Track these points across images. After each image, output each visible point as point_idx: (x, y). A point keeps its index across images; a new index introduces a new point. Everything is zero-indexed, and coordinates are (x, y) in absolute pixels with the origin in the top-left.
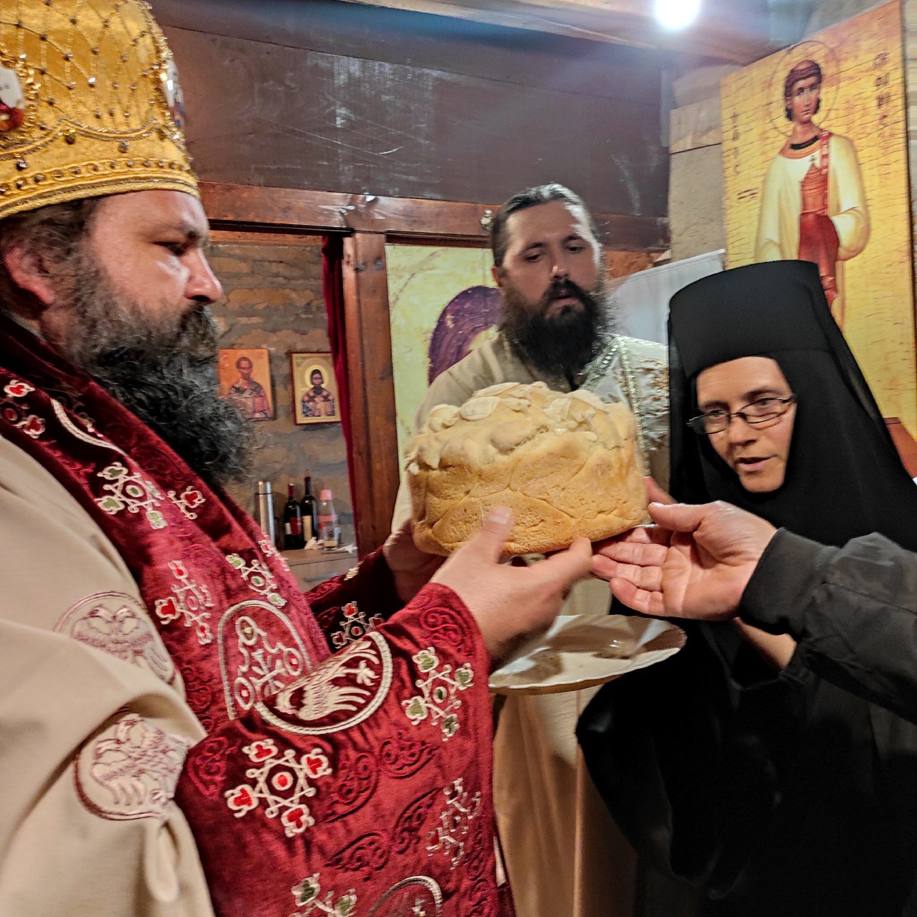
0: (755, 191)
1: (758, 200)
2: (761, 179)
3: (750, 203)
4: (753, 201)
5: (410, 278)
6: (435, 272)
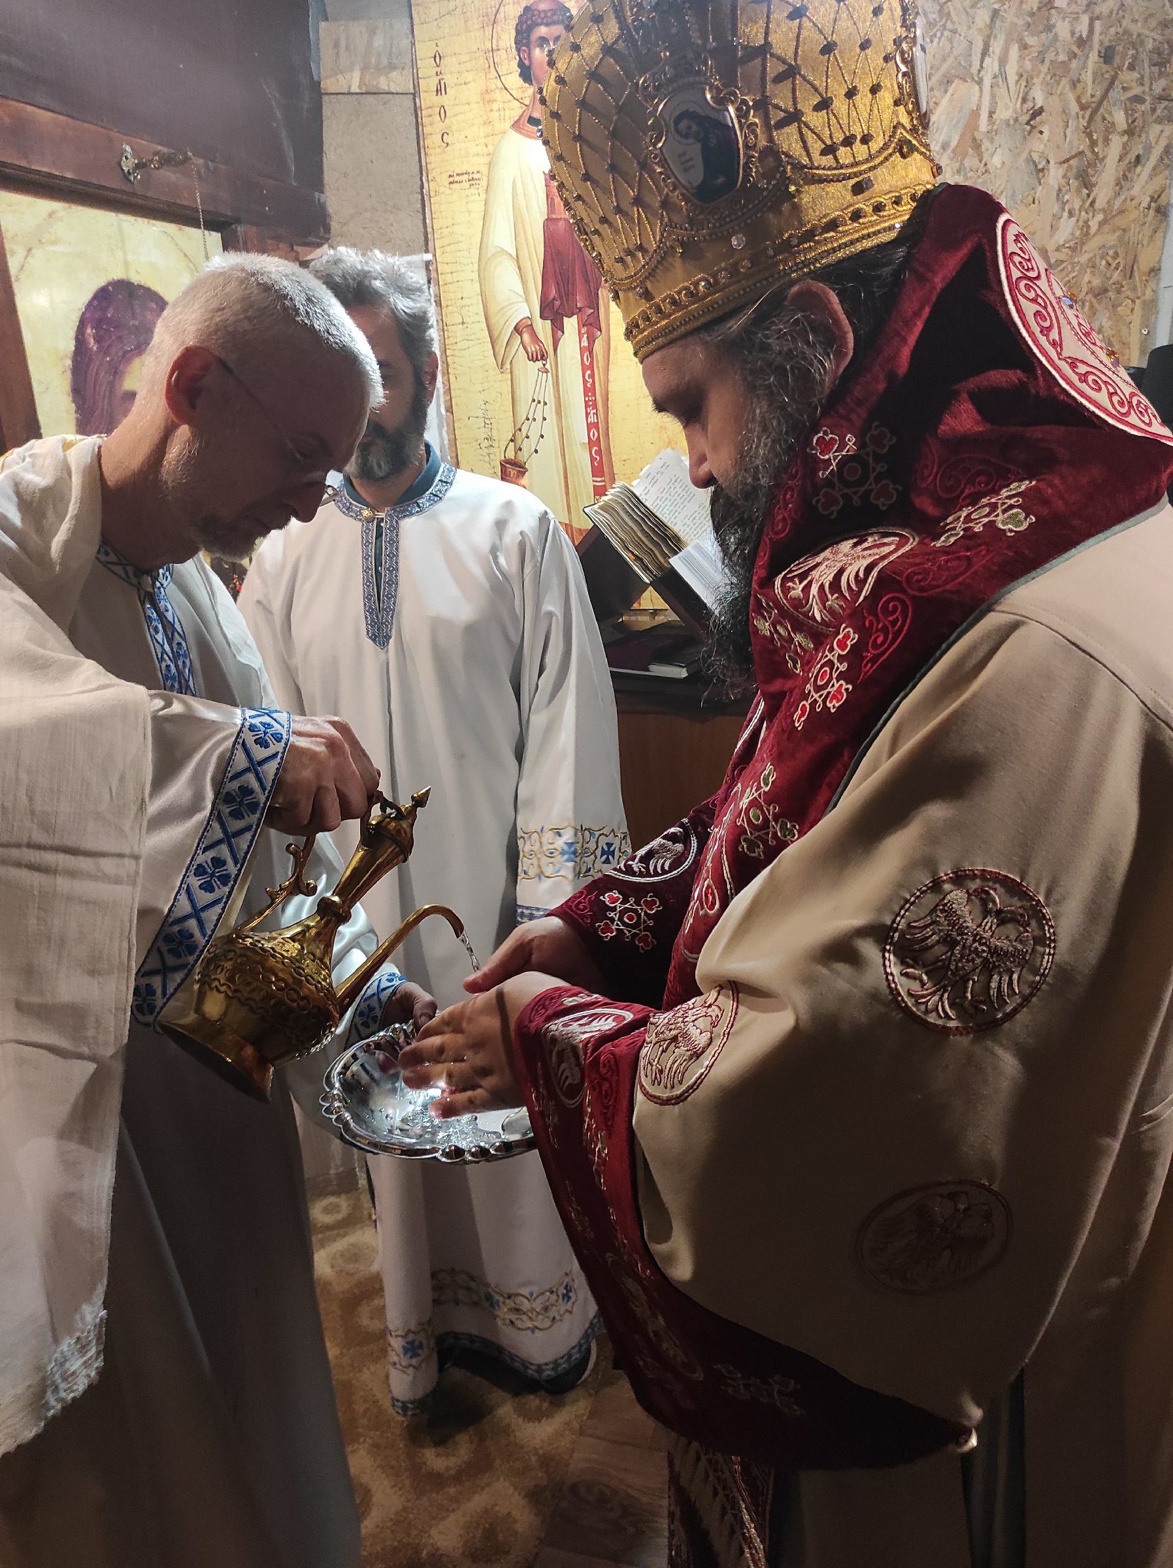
0: (476, 176)
1: (482, 191)
2: (486, 160)
3: (468, 192)
4: (473, 190)
5: (26, 257)
6: (59, 248)
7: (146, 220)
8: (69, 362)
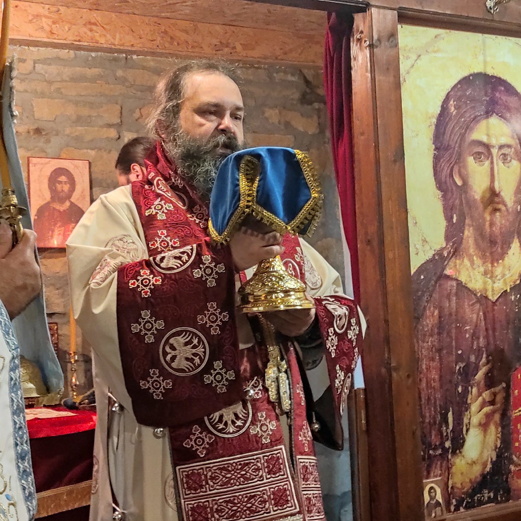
5: (416, 60)
6: (439, 55)
7: (504, 37)
8: (434, 120)
